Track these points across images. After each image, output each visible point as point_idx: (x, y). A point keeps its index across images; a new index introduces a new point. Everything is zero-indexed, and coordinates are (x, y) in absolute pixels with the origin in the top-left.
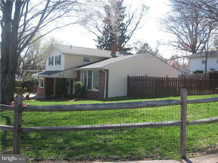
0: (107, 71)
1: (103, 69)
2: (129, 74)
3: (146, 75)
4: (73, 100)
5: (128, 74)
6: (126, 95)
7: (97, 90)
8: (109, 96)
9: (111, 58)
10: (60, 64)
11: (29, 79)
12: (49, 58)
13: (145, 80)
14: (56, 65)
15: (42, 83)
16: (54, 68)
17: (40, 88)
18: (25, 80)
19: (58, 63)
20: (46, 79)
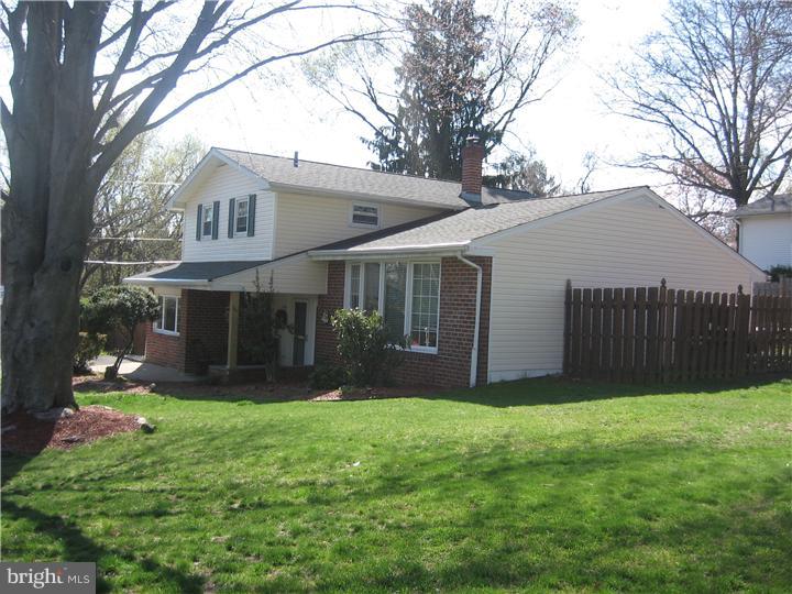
0: (485, 263)
1: (469, 253)
2: (571, 278)
3: (663, 282)
4: (335, 395)
5: (566, 278)
6: (560, 371)
7: (433, 350)
8: (494, 376)
9: (467, 208)
10: (251, 233)
11: (122, 295)
12: (200, 207)
13: (661, 306)
14: (230, 235)
15: (170, 314)
16: (225, 249)
17: (161, 335)
18: (103, 302)
19: (241, 229)
20: (191, 296)
